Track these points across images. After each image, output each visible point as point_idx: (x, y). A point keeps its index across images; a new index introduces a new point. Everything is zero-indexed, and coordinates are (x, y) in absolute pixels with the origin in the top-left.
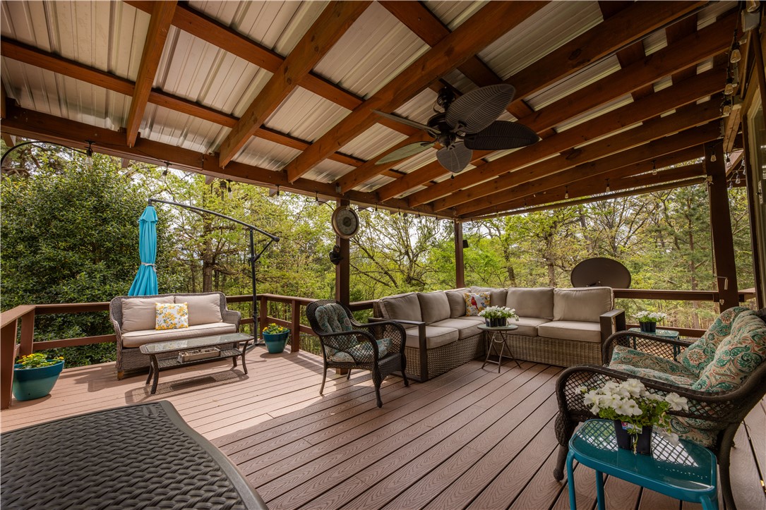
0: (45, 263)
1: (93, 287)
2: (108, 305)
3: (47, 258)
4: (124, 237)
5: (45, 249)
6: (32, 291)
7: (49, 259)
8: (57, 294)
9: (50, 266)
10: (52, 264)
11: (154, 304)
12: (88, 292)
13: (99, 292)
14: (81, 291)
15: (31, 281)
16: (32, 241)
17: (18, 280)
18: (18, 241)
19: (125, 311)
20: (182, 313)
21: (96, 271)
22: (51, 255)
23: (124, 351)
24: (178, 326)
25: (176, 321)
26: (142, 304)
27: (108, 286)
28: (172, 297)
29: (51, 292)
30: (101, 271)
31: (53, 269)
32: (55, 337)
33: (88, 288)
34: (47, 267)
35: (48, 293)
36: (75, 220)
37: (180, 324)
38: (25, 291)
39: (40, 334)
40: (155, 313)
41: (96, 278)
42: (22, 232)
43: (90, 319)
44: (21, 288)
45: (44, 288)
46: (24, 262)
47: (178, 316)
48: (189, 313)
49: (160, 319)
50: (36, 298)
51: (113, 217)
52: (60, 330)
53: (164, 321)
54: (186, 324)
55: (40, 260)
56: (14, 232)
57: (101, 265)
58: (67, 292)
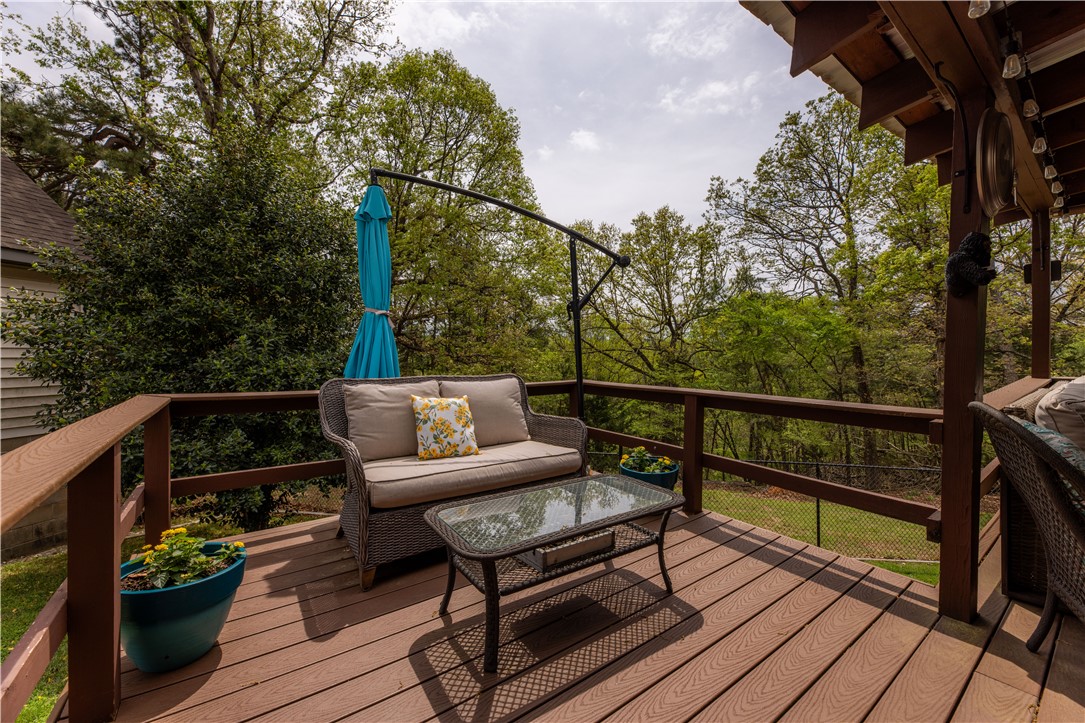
0: (183, 320)
1: (257, 363)
2: (315, 398)
3: (186, 311)
4: (301, 274)
5: (183, 294)
6: (167, 368)
7: (190, 312)
8: (205, 373)
9: (190, 324)
10: (193, 321)
11: (406, 397)
12: (252, 370)
13: (270, 371)
14: (242, 368)
15: (164, 350)
16: (160, 281)
17: (145, 349)
18: (141, 280)
19: (353, 414)
20: (464, 420)
21: (261, 334)
22: (192, 304)
23: (374, 517)
24: (461, 450)
25: (456, 438)
26: (384, 398)
27: (282, 362)
28: (434, 383)
29: (194, 369)
30: (269, 334)
31: (195, 330)
32: (207, 446)
33: (251, 364)
34: (187, 325)
35: (190, 372)
36: (226, 244)
37: (466, 445)
38: (156, 367)
39: (183, 441)
40: (412, 418)
41: (262, 346)
42: (145, 265)
43: (257, 417)
44: (151, 361)
45: (184, 363)
46: (151, 317)
47: (458, 427)
48: (475, 420)
49: (425, 433)
50: (173, 379)
51: (282, 241)
52: (214, 434)
53: (435, 437)
54: (475, 445)
55: (175, 314)
56: (133, 263)
57: (269, 324)
58: (219, 370)
